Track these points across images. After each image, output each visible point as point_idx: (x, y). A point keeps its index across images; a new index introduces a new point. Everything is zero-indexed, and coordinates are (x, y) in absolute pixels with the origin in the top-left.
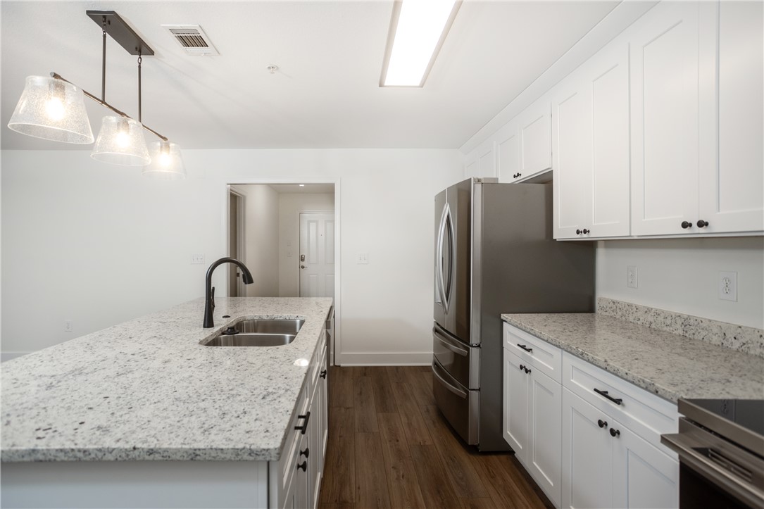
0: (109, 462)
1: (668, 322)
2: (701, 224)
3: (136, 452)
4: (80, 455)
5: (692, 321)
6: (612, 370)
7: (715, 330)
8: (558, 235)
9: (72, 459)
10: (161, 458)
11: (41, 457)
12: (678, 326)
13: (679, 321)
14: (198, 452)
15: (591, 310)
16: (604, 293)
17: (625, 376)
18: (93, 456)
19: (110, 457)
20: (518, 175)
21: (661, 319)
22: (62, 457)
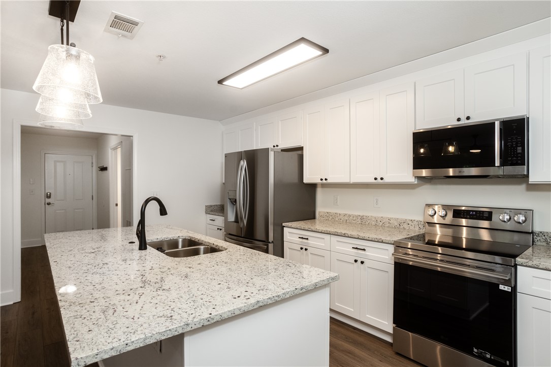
0: (288, 298)
1: (354, 219)
2: (382, 179)
3: (297, 290)
4: (276, 298)
5: (364, 217)
6: (361, 238)
7: (373, 220)
8: (305, 181)
9: (274, 301)
10: (305, 291)
11: (261, 304)
12: (359, 220)
13: (359, 218)
14: (317, 284)
15: (314, 218)
16: (320, 209)
17: (368, 239)
18: (281, 297)
19: (288, 296)
20: (277, 146)
21: (351, 218)
22: (270, 302)
